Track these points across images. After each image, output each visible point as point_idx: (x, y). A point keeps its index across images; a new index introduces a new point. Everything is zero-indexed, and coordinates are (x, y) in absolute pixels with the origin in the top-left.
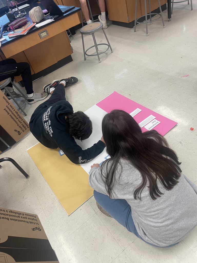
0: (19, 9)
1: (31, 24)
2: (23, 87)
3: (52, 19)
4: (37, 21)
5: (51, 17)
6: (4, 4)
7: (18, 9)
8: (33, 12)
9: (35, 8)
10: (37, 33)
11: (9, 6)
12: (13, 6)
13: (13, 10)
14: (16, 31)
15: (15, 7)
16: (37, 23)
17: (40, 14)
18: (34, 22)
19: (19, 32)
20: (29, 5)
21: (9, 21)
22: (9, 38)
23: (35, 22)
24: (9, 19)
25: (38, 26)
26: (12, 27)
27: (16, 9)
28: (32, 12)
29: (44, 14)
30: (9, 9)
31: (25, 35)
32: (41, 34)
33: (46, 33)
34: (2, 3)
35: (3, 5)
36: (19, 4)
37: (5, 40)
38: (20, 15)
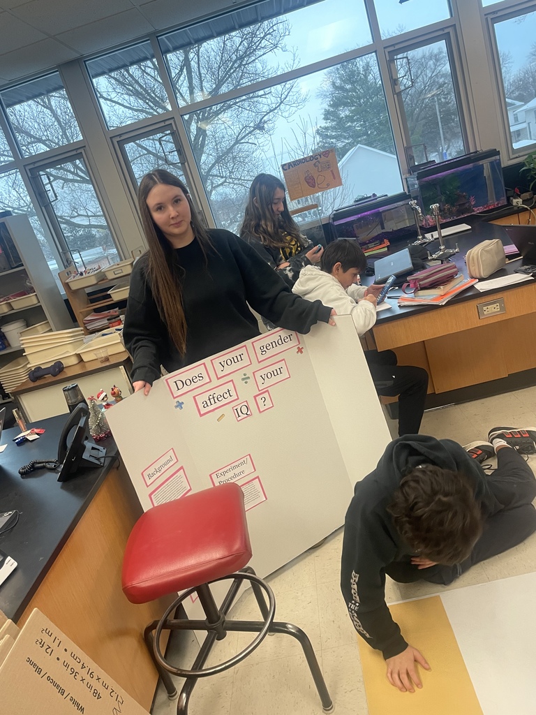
0: (443, 235)
1: (466, 281)
2: (393, 418)
3: (528, 273)
4: (483, 275)
5: (527, 267)
6: (408, 219)
7: (440, 234)
8: (478, 252)
9: (487, 242)
10: (473, 304)
11: (420, 225)
12: (429, 225)
13: (428, 236)
14: (421, 293)
15: (433, 229)
16: (481, 280)
17: (497, 260)
18: (474, 276)
19: (428, 297)
20: (470, 227)
21: (411, 266)
22: (399, 306)
23: (478, 276)
24: (412, 260)
25: (482, 287)
26: (415, 283)
27: (436, 235)
28: (476, 252)
29: (507, 257)
30: (417, 235)
31: (442, 306)
32: (485, 308)
33: (498, 307)
34: (406, 217)
35: (407, 221)
36: (444, 221)
37: (389, 310)
38: (441, 253)
